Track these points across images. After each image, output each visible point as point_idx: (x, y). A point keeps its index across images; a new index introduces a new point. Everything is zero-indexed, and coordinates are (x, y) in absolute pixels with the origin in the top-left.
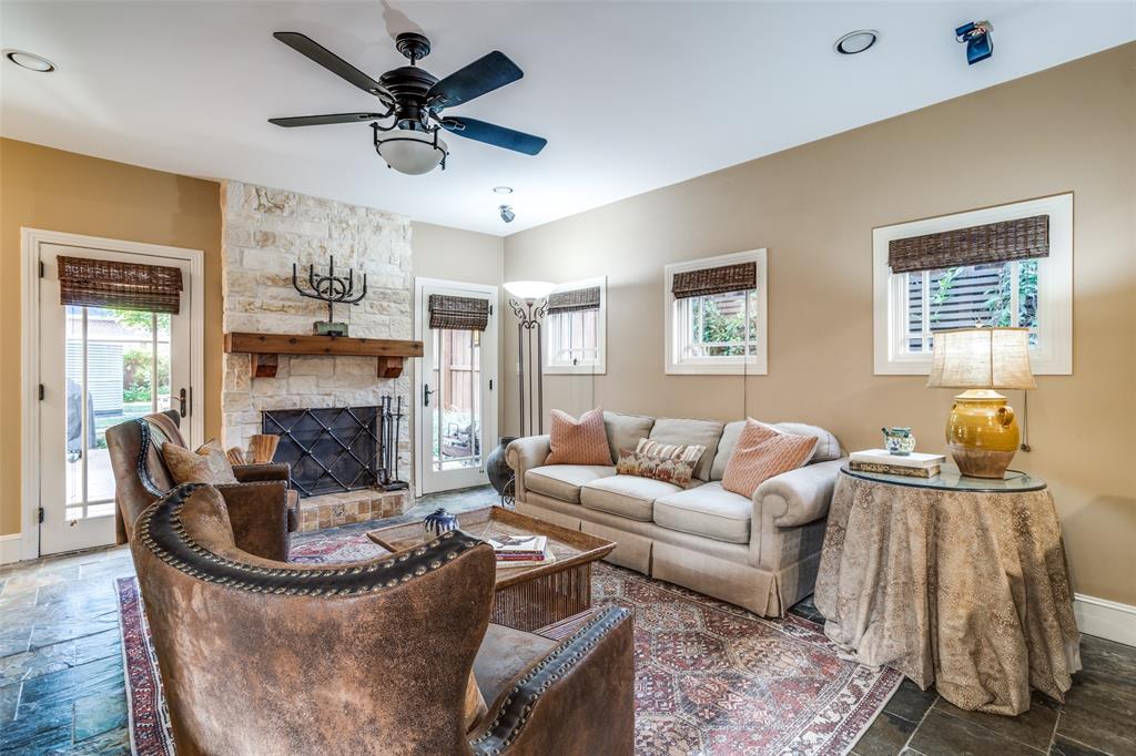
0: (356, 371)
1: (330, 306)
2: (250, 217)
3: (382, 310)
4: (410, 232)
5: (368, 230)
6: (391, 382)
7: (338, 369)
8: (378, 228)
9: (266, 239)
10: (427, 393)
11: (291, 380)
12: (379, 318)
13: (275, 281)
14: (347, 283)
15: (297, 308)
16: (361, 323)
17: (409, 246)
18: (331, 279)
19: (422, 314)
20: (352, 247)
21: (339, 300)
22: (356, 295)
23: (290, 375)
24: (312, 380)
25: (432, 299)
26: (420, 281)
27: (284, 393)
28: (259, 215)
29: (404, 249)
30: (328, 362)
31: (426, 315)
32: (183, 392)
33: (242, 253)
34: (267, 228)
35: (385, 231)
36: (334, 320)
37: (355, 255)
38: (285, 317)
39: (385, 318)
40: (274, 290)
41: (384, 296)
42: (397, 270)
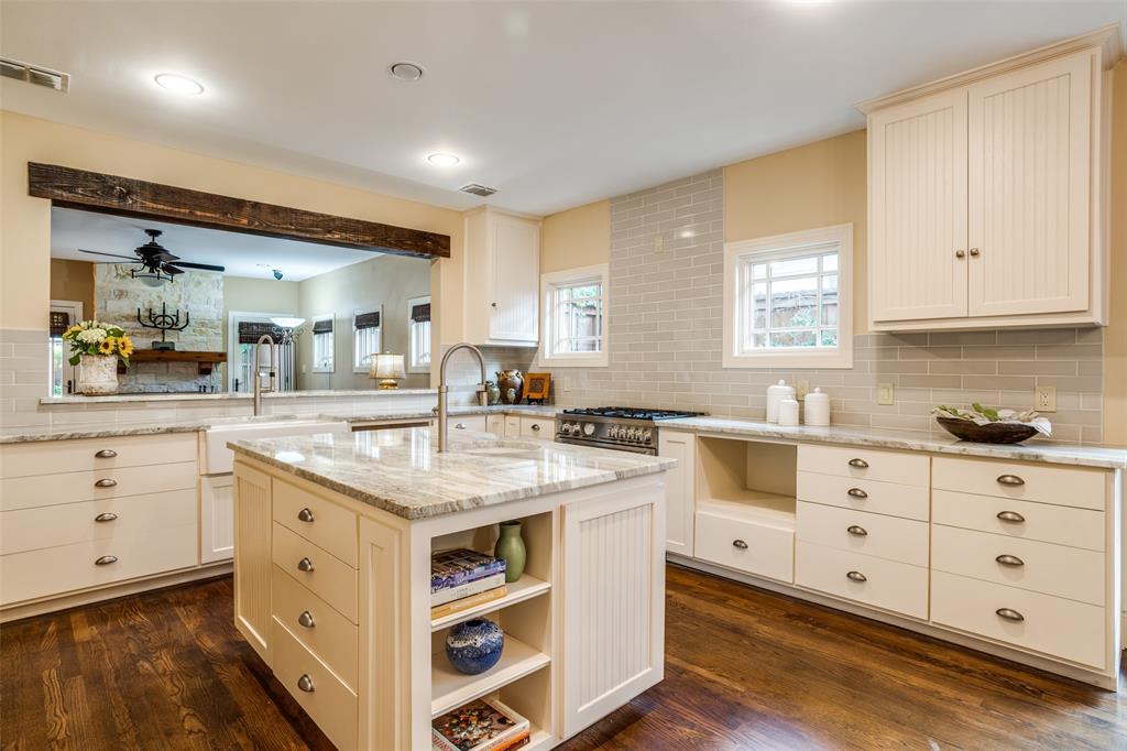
0: (183, 370)
1: (163, 333)
2: (110, 282)
3: (201, 333)
4: (222, 284)
5: (192, 285)
6: (208, 377)
7: (170, 370)
8: (199, 283)
9: (121, 294)
10: (237, 384)
11: (138, 376)
12: (199, 338)
13: (127, 318)
14: (174, 318)
15: (142, 334)
16: (183, 342)
17: (221, 293)
18: (164, 316)
19: (233, 334)
20: (180, 296)
21: (169, 328)
22: (181, 325)
23: (137, 373)
24: (153, 376)
25: (242, 325)
26: (232, 314)
27: (133, 383)
28: (117, 280)
29: (218, 295)
30: (164, 365)
31: (237, 334)
32: (70, 383)
33: (106, 303)
34: (122, 287)
35: (204, 284)
36: (166, 340)
37: (182, 301)
38: (135, 339)
39: (205, 338)
40: (127, 324)
41: (203, 324)
42: (212, 308)
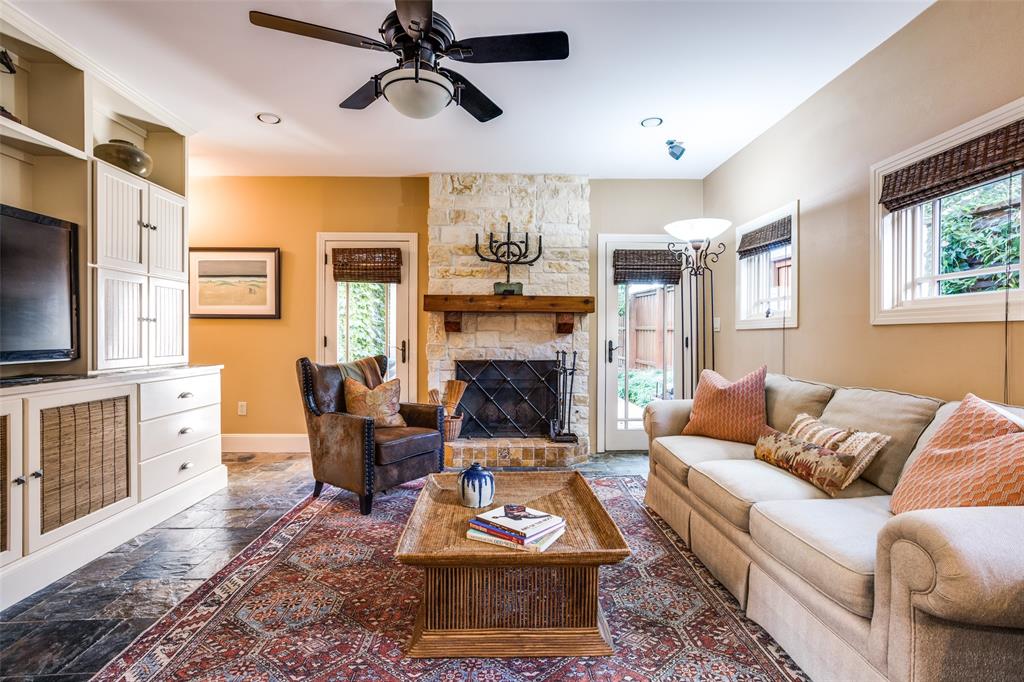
0: (535, 327)
1: (508, 269)
2: (446, 200)
3: (560, 269)
4: (588, 190)
5: (546, 196)
6: (569, 338)
7: (519, 326)
8: (556, 192)
9: (458, 216)
10: (611, 350)
11: (478, 334)
12: (558, 276)
13: (464, 250)
14: (523, 246)
15: (483, 273)
16: (536, 282)
17: (587, 203)
18: (509, 243)
19: (606, 271)
20: (531, 212)
21: (516, 262)
22: (531, 257)
23: (477, 330)
24: (496, 335)
25: (617, 255)
26: (603, 238)
27: (472, 346)
28: (453, 197)
29: (583, 207)
30: (509, 319)
31: (611, 272)
32: (404, 343)
33: (440, 230)
34: (459, 207)
35: (563, 194)
36: (512, 280)
37: (534, 220)
38: (474, 280)
39: (564, 276)
40: (464, 259)
41: (562, 255)
42: (575, 229)
